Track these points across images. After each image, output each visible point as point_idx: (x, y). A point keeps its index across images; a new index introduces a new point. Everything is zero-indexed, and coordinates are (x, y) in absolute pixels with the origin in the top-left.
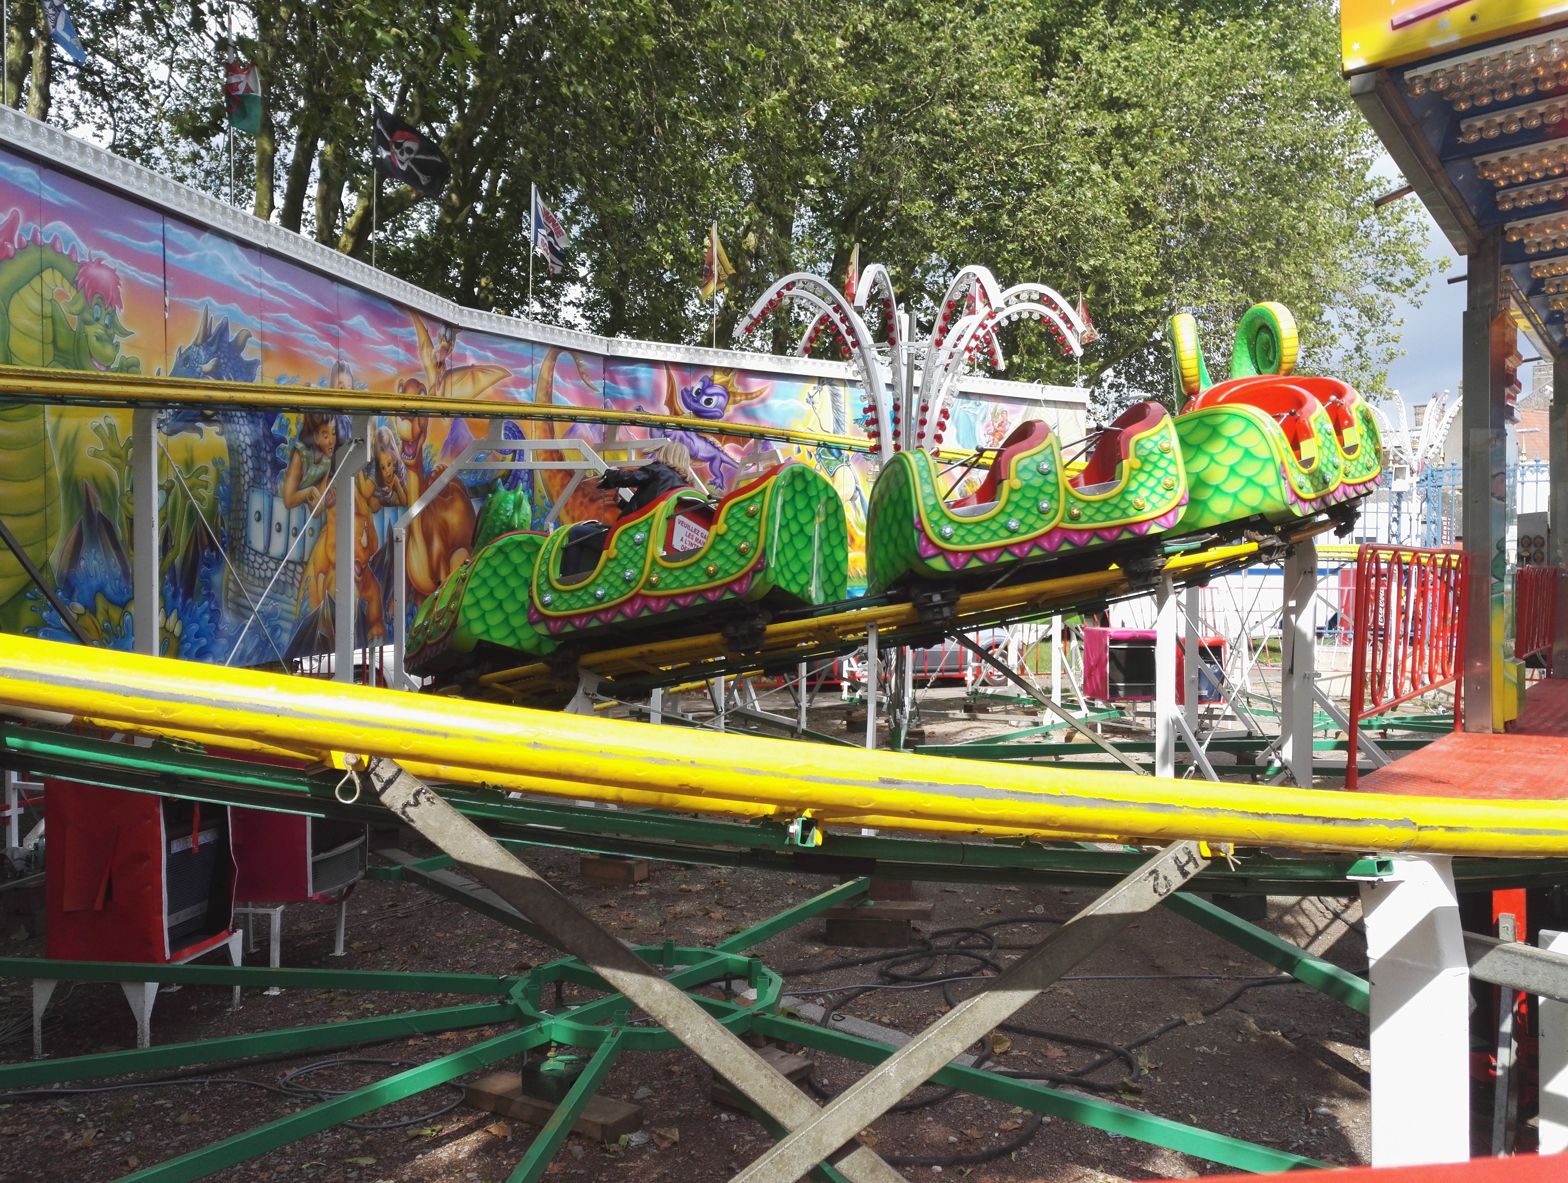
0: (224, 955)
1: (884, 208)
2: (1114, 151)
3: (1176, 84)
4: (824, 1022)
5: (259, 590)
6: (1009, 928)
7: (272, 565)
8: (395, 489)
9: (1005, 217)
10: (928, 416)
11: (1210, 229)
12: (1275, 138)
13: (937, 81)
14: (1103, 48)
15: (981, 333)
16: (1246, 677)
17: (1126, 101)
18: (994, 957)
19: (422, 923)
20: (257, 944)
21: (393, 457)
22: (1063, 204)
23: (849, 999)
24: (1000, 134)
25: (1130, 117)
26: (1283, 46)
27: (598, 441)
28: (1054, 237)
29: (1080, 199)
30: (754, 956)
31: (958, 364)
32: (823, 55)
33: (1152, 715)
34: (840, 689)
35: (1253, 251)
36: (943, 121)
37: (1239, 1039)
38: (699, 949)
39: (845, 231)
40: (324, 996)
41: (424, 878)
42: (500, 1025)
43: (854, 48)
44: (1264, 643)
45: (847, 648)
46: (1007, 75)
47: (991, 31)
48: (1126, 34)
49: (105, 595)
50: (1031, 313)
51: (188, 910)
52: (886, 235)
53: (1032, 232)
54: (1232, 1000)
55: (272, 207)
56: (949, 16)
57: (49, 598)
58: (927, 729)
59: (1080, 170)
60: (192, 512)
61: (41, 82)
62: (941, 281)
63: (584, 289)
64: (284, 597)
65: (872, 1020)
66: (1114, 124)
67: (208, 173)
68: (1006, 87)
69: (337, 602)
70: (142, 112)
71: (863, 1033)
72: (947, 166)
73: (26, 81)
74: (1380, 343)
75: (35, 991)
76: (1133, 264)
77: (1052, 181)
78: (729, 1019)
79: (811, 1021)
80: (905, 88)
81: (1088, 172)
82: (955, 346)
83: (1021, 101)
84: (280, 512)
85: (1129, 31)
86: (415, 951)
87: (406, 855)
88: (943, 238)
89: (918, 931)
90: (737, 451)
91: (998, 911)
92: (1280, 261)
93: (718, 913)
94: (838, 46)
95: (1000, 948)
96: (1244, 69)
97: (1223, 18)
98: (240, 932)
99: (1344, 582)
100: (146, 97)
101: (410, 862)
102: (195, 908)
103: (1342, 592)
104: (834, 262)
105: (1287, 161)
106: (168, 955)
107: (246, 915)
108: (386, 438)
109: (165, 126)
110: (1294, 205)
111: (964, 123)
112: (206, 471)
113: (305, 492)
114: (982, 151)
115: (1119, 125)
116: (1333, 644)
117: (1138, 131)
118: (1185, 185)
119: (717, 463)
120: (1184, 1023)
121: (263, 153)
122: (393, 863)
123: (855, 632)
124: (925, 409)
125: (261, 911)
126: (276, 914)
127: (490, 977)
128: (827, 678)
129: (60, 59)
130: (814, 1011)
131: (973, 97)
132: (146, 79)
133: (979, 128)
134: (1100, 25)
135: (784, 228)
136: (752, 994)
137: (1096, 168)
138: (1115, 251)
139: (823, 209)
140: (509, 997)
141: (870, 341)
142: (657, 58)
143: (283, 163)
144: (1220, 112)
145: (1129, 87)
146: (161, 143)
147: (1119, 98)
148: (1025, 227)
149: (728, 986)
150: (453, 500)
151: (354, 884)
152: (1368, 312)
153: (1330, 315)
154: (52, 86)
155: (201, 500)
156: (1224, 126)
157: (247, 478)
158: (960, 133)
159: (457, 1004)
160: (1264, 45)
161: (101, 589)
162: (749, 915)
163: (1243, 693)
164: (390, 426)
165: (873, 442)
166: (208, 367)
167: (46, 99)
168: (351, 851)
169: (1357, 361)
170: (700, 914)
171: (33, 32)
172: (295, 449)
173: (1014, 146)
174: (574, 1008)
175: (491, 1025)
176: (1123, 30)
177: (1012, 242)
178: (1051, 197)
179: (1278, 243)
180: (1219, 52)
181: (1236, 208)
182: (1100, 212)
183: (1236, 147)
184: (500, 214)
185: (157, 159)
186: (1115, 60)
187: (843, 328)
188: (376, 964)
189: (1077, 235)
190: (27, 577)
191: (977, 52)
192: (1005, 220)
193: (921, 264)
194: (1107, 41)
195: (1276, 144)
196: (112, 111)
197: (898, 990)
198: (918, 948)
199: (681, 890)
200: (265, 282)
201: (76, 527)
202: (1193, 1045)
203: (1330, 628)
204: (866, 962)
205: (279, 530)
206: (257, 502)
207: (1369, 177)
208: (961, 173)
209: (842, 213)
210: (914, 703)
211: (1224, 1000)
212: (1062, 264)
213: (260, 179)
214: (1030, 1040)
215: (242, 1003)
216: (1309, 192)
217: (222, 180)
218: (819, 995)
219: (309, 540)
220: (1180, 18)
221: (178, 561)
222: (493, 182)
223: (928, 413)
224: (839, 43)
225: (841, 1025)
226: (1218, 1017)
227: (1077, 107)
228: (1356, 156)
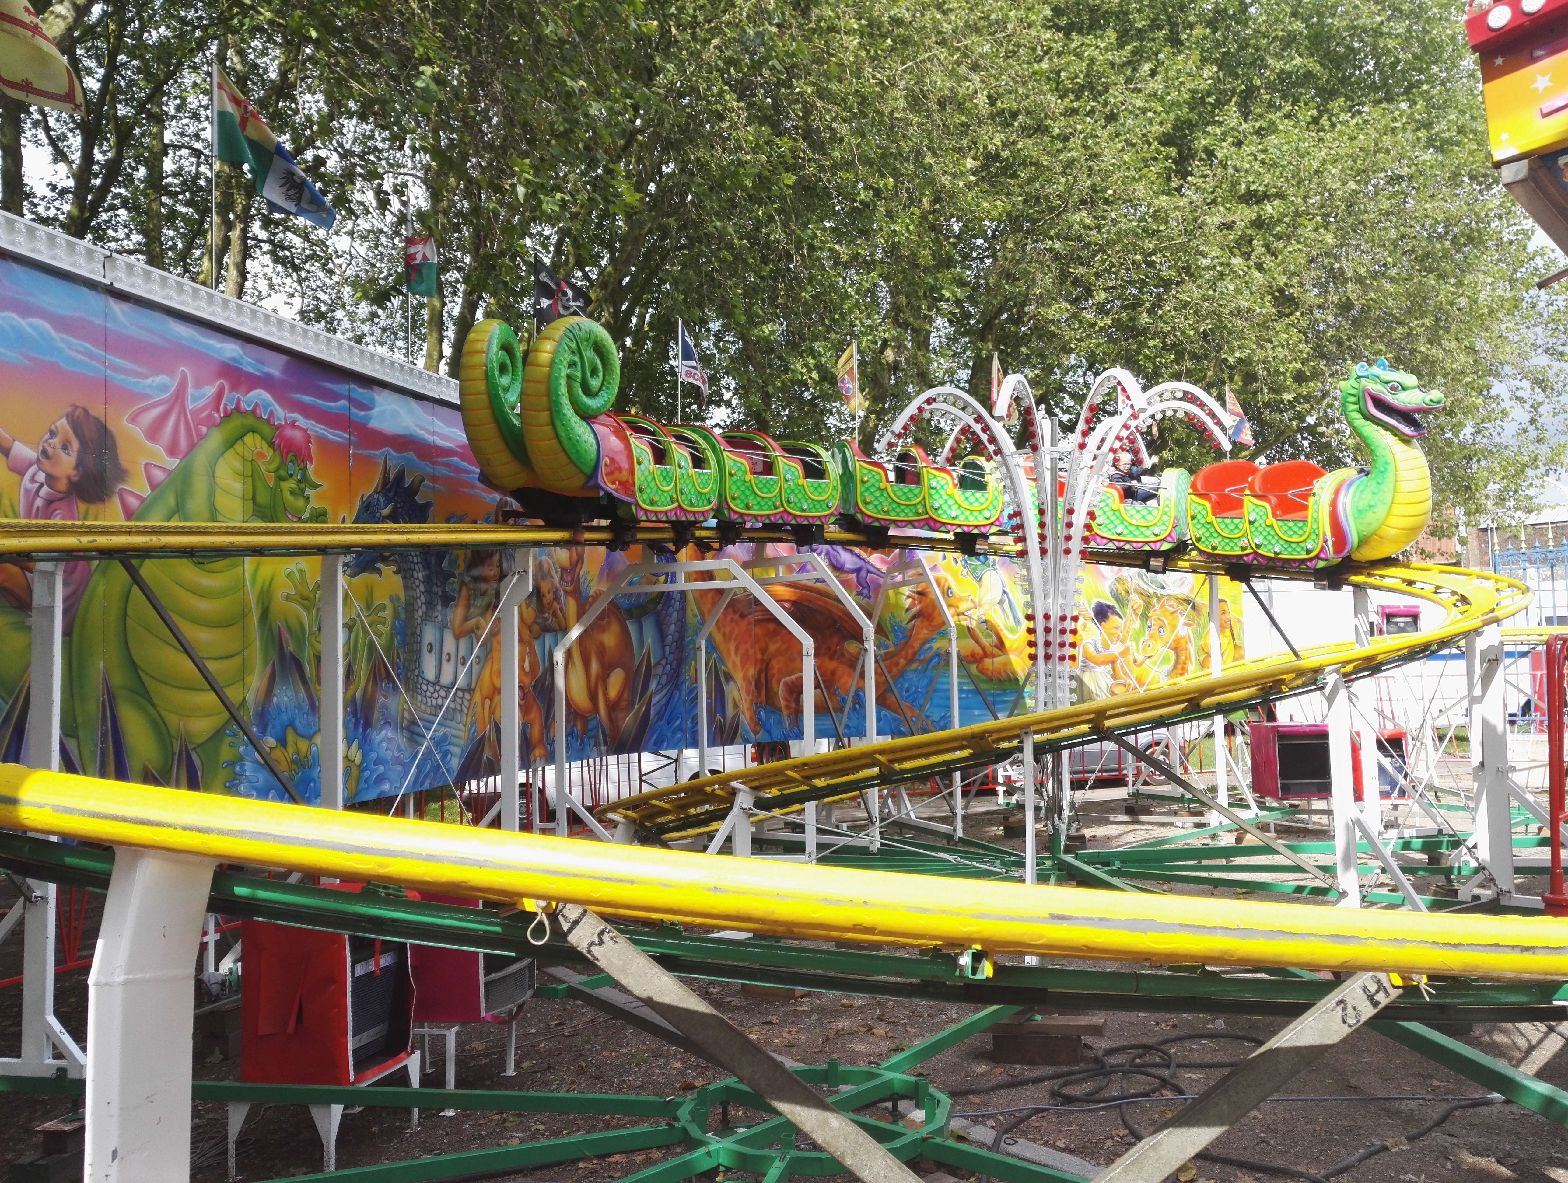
0: (402, 1077)
1: (1021, 314)
2: (1255, 242)
3: (1317, 172)
4: (995, 1146)
5: (431, 718)
6: (1187, 1044)
7: (442, 693)
8: (555, 614)
9: (1145, 315)
10: (1074, 518)
11: (1362, 310)
12: (1426, 216)
13: (1069, 188)
14: (1239, 144)
15: (1125, 433)
16: (1432, 771)
17: (1265, 193)
18: (1173, 1076)
19: (588, 1042)
20: (432, 1064)
21: (553, 585)
22: (1204, 298)
23: (1021, 1121)
24: (1136, 235)
25: (1269, 209)
26: (1428, 126)
27: (746, 558)
28: (1196, 330)
29: (1222, 293)
30: (920, 1075)
31: (1102, 465)
32: (954, 176)
33: (1329, 812)
34: (995, 793)
35: (1411, 329)
36: (1076, 227)
37: (1449, 1166)
38: (863, 1067)
39: (983, 339)
40: (497, 1117)
41: (591, 996)
42: (668, 1148)
43: (985, 167)
44: (1451, 734)
45: (1003, 756)
46: (1140, 178)
47: (1122, 138)
48: (1261, 128)
49: (295, 730)
50: (1175, 411)
51: (370, 1032)
52: (1024, 340)
53: (1173, 328)
54: (1438, 1124)
55: (441, 357)
56: (1079, 127)
57: (245, 733)
58: (1088, 832)
59: (1221, 264)
60: (372, 646)
61: (238, 259)
62: (1081, 380)
63: (729, 410)
64: (453, 724)
65: (1046, 1144)
66: (1254, 216)
67: (384, 330)
68: (1140, 189)
69: (502, 727)
70: (327, 280)
71: (1038, 1159)
72: (1081, 270)
73: (225, 259)
74: (1555, 414)
75: (230, 1115)
76: (1281, 352)
77: (1192, 275)
78: (898, 1143)
79: (982, 1145)
80: (1038, 199)
81: (1229, 265)
82: (1099, 448)
83: (1156, 202)
84: (449, 644)
85: (1264, 125)
86: (582, 1071)
87: (571, 972)
88: (1081, 340)
89: (1090, 1048)
90: (883, 561)
91: (1174, 1026)
92: (1440, 338)
93: (880, 1030)
94: (969, 166)
95: (1179, 1066)
96: (1388, 151)
97: (1362, 104)
98: (418, 1053)
99: (1535, 666)
100: (331, 266)
101: (574, 978)
102: (376, 1029)
103: (1534, 677)
104: (973, 369)
105: (1441, 238)
106: (352, 1078)
107: (423, 1036)
108: (546, 566)
109: (347, 290)
110: (1452, 281)
111: (1099, 228)
112: (383, 607)
113: (472, 622)
114: (1118, 252)
115: (1259, 216)
116: (1528, 732)
117: (1280, 221)
118: (1332, 269)
119: (863, 573)
120: (1385, 1149)
121: (432, 310)
122: (561, 981)
123: (1010, 739)
124: (1071, 512)
125: (436, 1031)
126: (451, 1035)
127: (656, 1099)
128: (982, 784)
129: (255, 238)
130: (984, 1133)
131: (1106, 202)
132: (330, 250)
133: (1114, 230)
134: (1233, 123)
135: (923, 343)
136: (919, 1115)
137: (1237, 261)
138: (1261, 342)
139: (959, 320)
140: (676, 1119)
141: (1013, 448)
142: (795, 193)
143: (450, 315)
144: (1366, 195)
145: (1267, 178)
146: (343, 306)
147: (1256, 191)
148: (1166, 323)
149: (895, 1106)
150: (609, 623)
151: (524, 1004)
152: (1541, 383)
153: (1498, 388)
154: (248, 262)
155: (379, 635)
156: (1371, 211)
157: (420, 612)
158: (1094, 236)
159: (624, 1126)
160: (1409, 127)
161: (291, 724)
162: (912, 1031)
163: (1430, 787)
164: (550, 555)
165: (1019, 547)
166: (386, 512)
167: (243, 274)
168: (521, 970)
169: (1533, 434)
170: (863, 1030)
171: (231, 216)
172: (463, 583)
173: (1150, 245)
174: (741, 1130)
175: (658, 1148)
176: (1257, 125)
177: (1153, 338)
178: (1191, 292)
179: (1437, 320)
180: (1361, 137)
181: (1389, 287)
182: (1244, 304)
183: (1385, 229)
184: (649, 345)
185: (339, 321)
186: (1252, 154)
187: (984, 437)
188: (546, 1084)
189: (1220, 327)
190: (227, 715)
191: (1108, 158)
192: (1145, 319)
193: (1059, 366)
194: (1241, 137)
195: (1428, 222)
196: (300, 281)
197: (1072, 1112)
198: (1092, 1066)
199: (843, 1006)
200: (437, 430)
201: (269, 669)
202: (1398, 1173)
203: (1524, 715)
204: (1036, 1081)
205: (449, 660)
206: (429, 634)
207: (1531, 247)
208: (1097, 276)
209: (978, 322)
210: (1072, 806)
211: (1429, 1124)
212: (1206, 357)
213: (431, 331)
214: (1217, 1168)
215: (420, 1124)
216: (1467, 267)
217: (395, 334)
218: (989, 1117)
219: (476, 668)
220: (1318, 108)
221: (359, 694)
222: (642, 317)
223: (1074, 516)
224: (970, 163)
225: (1013, 1149)
226: (1424, 1142)
227: (1214, 202)
228: (1515, 228)
